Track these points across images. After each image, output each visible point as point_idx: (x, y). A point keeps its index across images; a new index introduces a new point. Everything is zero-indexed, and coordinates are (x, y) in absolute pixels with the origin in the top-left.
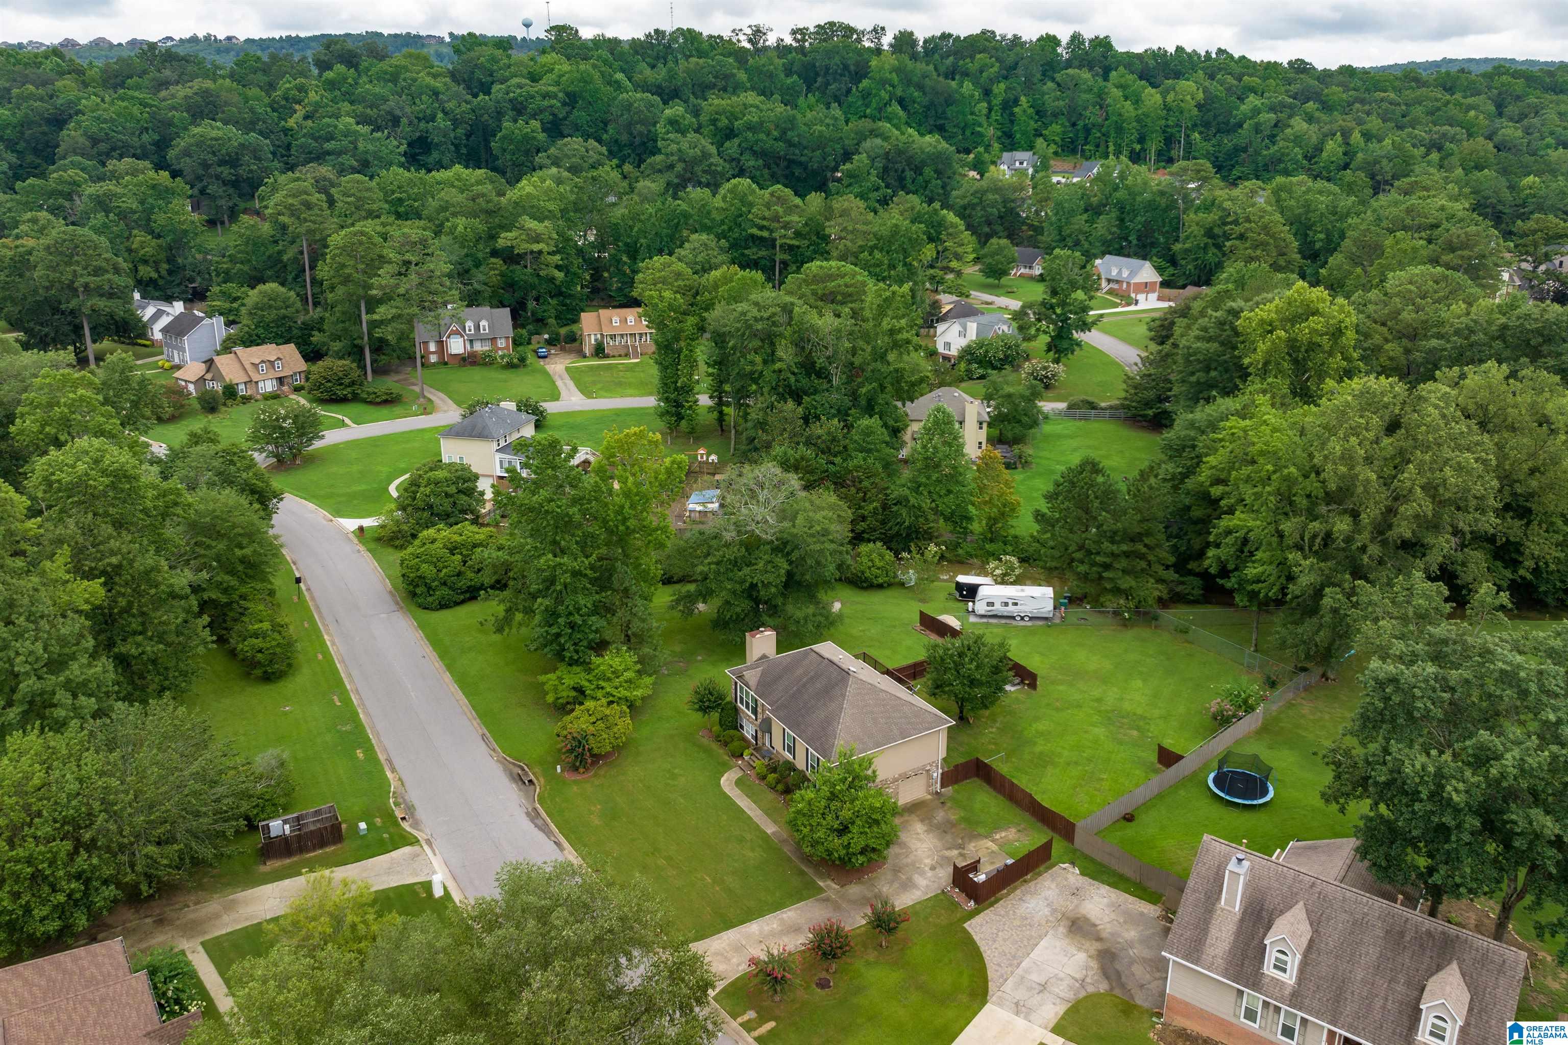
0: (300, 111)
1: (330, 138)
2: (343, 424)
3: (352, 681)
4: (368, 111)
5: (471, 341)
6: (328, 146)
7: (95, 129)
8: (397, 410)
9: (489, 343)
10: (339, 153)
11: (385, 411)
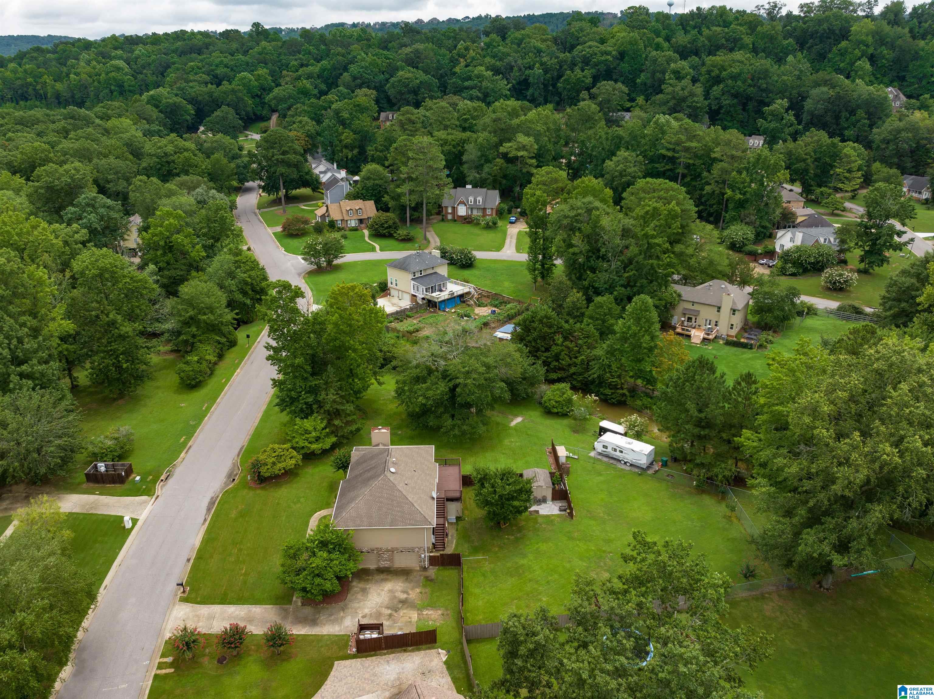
0: (463, 62)
1: (469, 78)
2: (373, 249)
3: (222, 398)
4: (498, 63)
5: (472, 209)
6: (466, 84)
7: (355, 72)
8: (409, 245)
9: (481, 211)
10: (472, 88)
11: (402, 245)
